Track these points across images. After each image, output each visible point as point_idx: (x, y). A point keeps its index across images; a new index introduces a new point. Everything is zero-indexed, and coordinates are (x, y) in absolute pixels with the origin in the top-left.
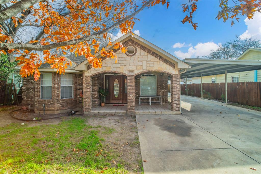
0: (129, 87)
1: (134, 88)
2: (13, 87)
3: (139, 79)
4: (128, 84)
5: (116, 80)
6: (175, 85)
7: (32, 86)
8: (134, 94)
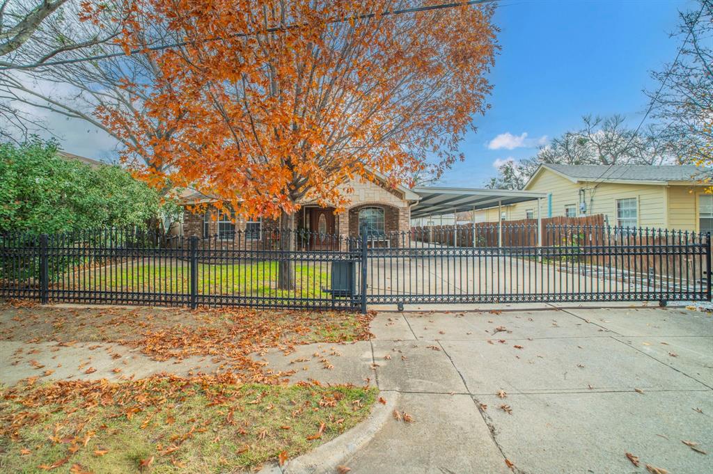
0: (341, 224)
1: (347, 226)
2: (160, 225)
3: (357, 214)
4: (341, 220)
5: (322, 215)
6: (402, 221)
7: (198, 223)
8: (348, 233)
